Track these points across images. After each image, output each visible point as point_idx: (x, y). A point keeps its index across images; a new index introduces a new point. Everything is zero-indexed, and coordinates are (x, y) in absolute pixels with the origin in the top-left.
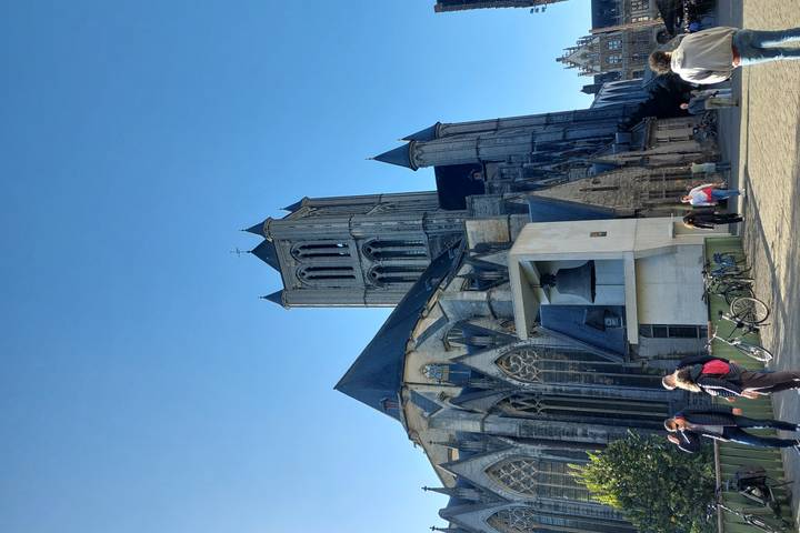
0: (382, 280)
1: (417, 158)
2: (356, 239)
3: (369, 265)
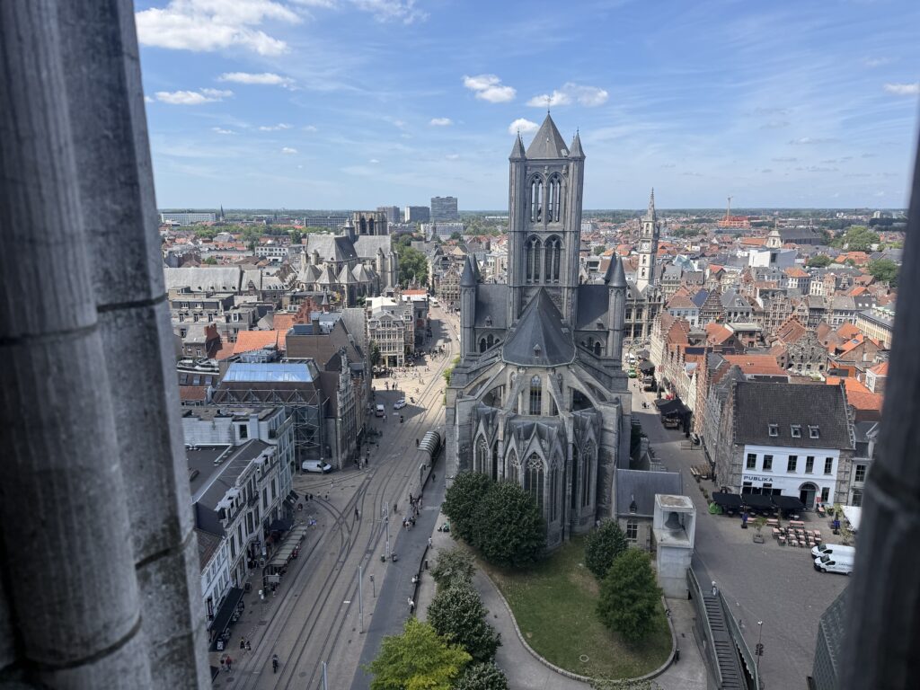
0: (529, 245)
2: (564, 232)
3: (543, 238)
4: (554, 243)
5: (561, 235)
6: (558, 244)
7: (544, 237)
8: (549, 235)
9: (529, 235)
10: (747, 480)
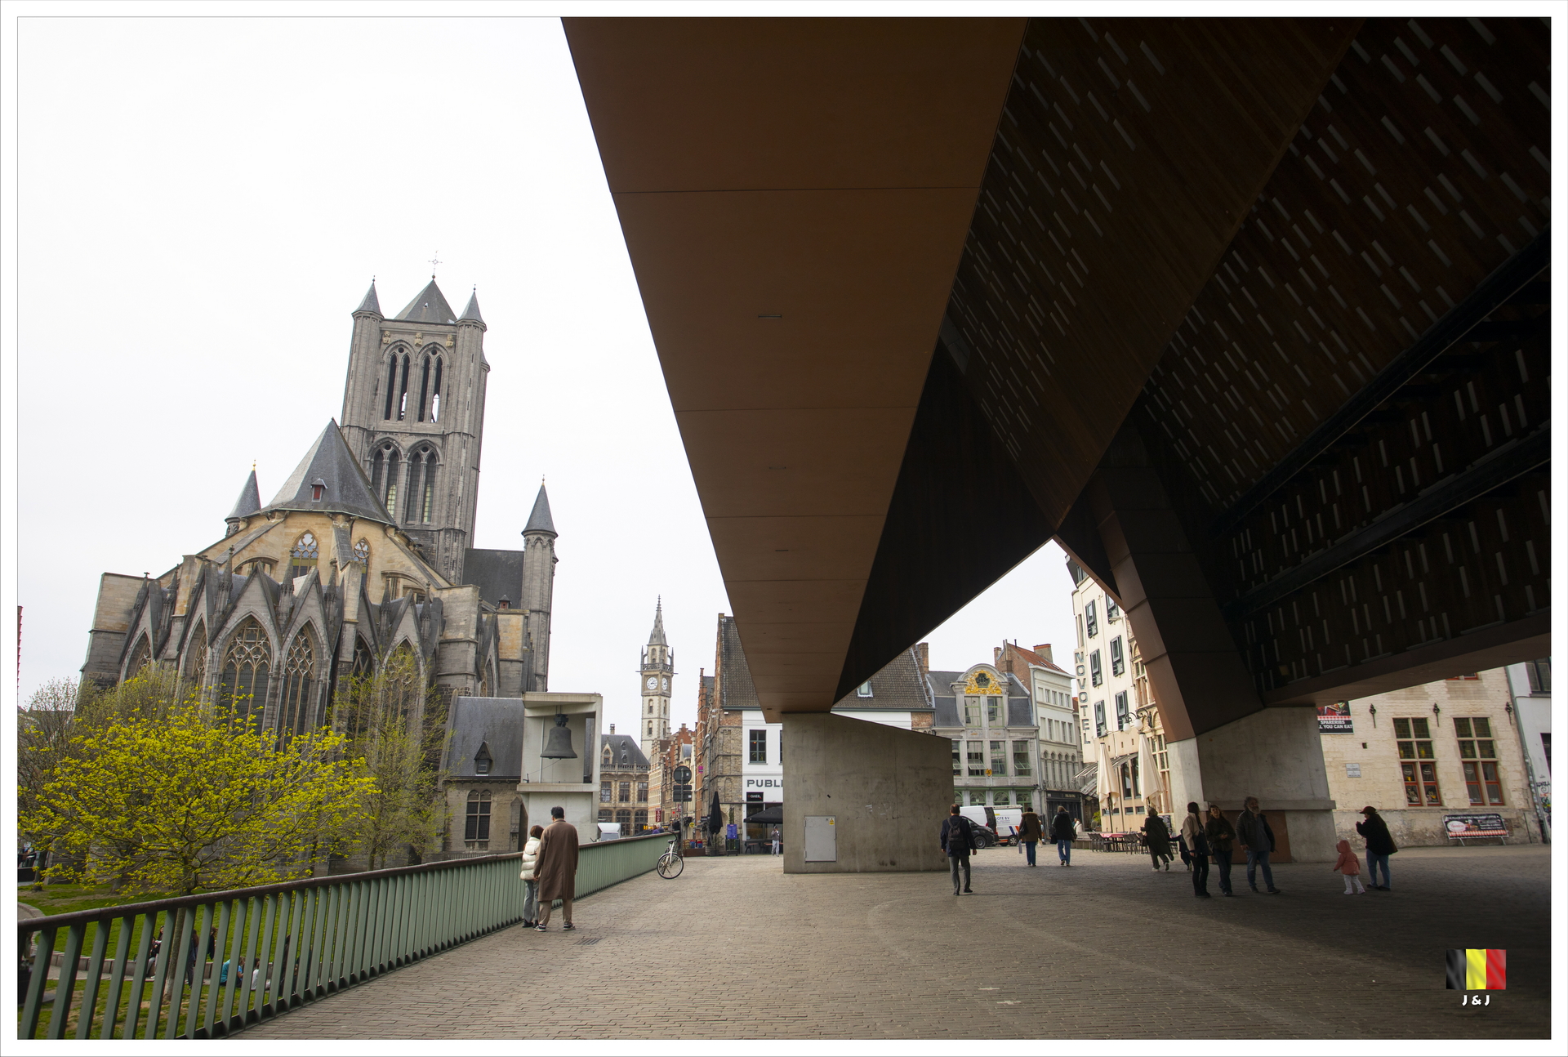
0: (380, 455)
1: (539, 539)
2: (444, 437)
3: (404, 444)
4: (425, 455)
5: (438, 441)
6: (433, 457)
7: (406, 443)
8: (414, 440)
9: (378, 437)
10: (754, 789)
